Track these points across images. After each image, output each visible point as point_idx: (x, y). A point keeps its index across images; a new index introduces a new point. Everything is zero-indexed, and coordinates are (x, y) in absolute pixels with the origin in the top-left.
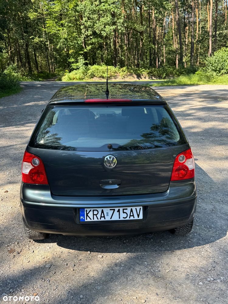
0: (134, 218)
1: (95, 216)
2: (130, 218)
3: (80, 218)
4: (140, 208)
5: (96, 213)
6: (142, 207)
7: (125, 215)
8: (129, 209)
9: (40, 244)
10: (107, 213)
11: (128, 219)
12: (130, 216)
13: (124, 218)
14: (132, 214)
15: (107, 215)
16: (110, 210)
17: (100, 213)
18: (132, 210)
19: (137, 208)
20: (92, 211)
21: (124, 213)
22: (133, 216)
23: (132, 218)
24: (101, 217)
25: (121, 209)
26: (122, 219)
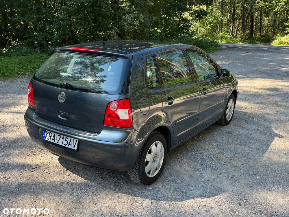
0: (71, 147)
1: (50, 137)
2: (68, 146)
3: (42, 136)
4: (77, 141)
5: (51, 135)
6: (77, 140)
7: (66, 143)
8: (70, 138)
9: (53, 155)
10: (57, 138)
11: (67, 146)
12: (69, 144)
13: (65, 144)
14: (70, 144)
15: (56, 139)
16: (59, 136)
17: (53, 136)
18: (71, 141)
19: (74, 139)
20: (49, 133)
21: (66, 141)
22: (71, 145)
23: (70, 147)
24: (53, 139)
25: (65, 137)
26: (63, 145)
